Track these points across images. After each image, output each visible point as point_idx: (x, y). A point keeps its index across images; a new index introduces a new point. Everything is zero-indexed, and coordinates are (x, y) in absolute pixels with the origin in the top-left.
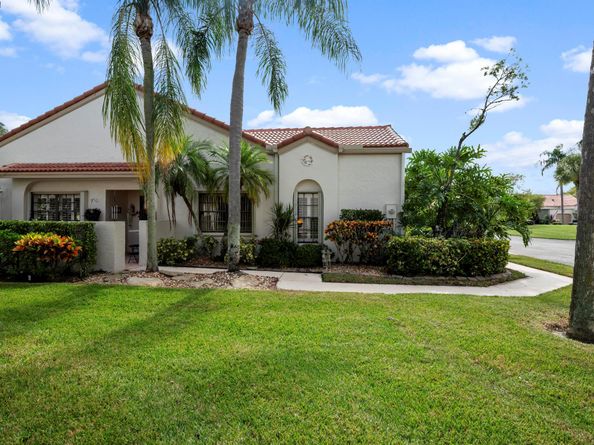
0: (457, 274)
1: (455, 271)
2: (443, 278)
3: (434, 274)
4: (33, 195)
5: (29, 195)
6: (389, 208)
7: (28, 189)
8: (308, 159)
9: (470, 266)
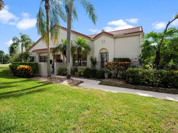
0: (159, 86)
1: (158, 85)
2: (151, 87)
3: (146, 85)
4: (40, 57)
5: (39, 57)
6: (134, 57)
7: (39, 55)
8: (103, 41)
9: (168, 83)
